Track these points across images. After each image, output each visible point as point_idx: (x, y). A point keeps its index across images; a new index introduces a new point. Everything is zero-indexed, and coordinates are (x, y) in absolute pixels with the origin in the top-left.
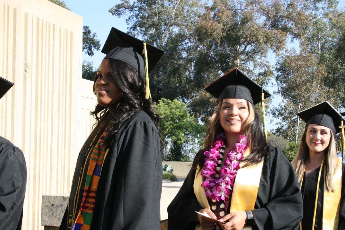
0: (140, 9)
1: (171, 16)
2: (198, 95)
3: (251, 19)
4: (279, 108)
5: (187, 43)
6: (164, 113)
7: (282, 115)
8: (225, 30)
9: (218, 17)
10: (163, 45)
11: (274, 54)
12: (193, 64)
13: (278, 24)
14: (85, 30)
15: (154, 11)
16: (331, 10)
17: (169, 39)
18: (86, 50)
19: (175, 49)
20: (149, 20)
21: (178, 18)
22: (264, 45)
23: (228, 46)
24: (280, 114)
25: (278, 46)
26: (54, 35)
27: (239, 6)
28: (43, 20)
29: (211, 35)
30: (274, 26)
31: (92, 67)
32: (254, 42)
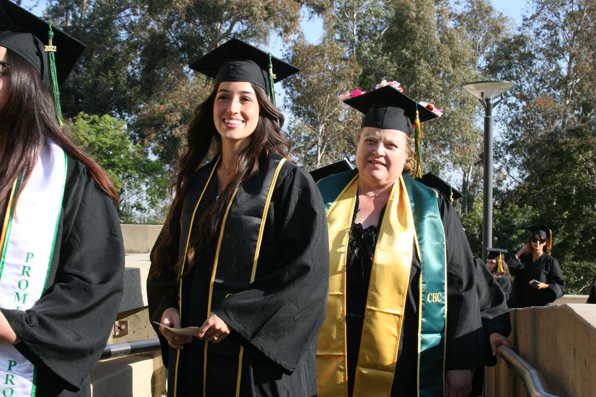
2: (147, 108)
5: (129, 15)
6: (86, 139)
10: (86, 17)
12: (139, 52)
17: (95, 6)
19: (107, 24)
22: (263, 24)
23: (201, 23)
32: (247, 18)
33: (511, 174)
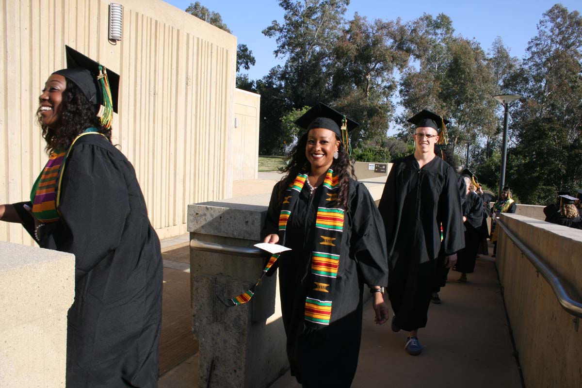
0: (289, 31)
1: (314, 37)
3: (381, 41)
4: (401, 116)
5: (327, 60)
7: (403, 122)
8: (358, 50)
9: (353, 39)
10: (307, 61)
11: (399, 72)
12: (331, 78)
13: (403, 47)
14: (243, 47)
15: (299, 33)
16: (448, 35)
17: (312, 56)
18: (243, 65)
19: (316, 65)
20: (296, 40)
21: (319, 38)
22: (390, 63)
23: (361, 64)
24: (402, 121)
25: (402, 65)
26: (211, 52)
27: (371, 29)
28: (202, 40)
29: (346, 53)
30: (400, 48)
31: (248, 79)
32: (383, 61)
33: (512, 139)
